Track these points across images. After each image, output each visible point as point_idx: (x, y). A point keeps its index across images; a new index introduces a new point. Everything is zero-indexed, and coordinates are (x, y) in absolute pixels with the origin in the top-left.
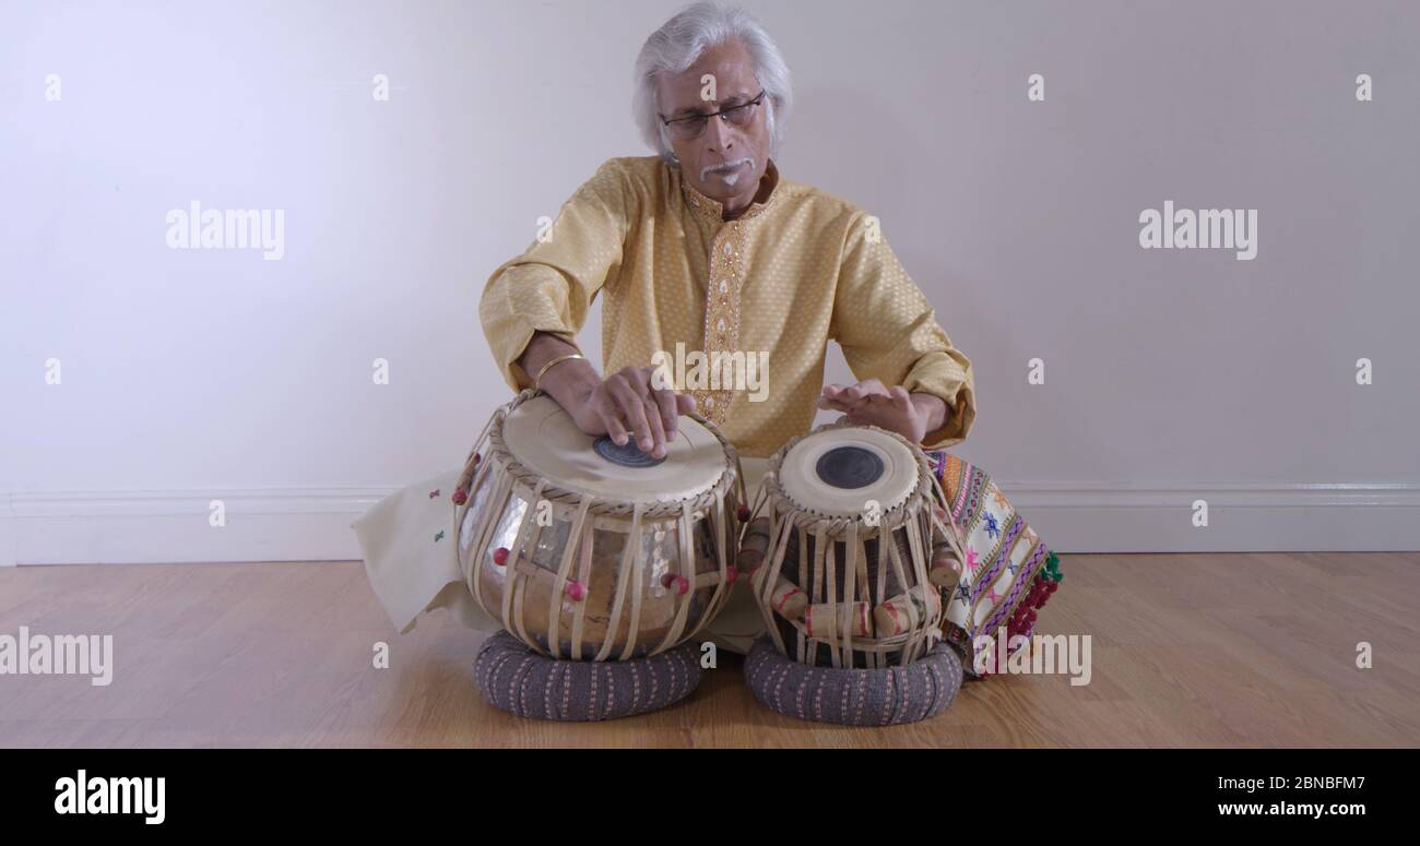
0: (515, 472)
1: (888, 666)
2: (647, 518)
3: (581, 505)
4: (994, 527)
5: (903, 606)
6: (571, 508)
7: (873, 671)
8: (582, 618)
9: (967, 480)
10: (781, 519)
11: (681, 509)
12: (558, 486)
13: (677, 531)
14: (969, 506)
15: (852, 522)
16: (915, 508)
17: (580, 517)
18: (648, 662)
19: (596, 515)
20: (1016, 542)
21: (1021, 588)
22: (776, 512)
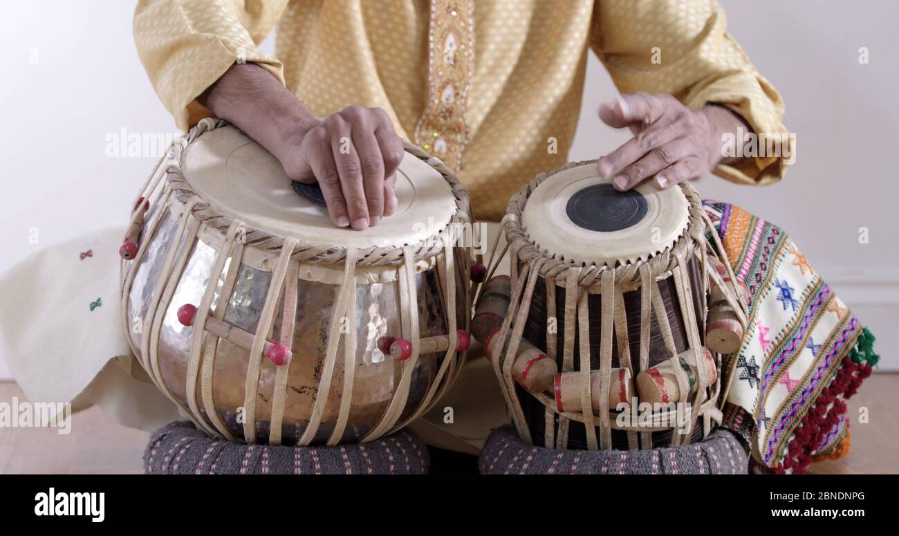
0: (202, 213)
1: (654, 447)
2: (363, 265)
3: (283, 251)
4: (789, 297)
5: (671, 371)
6: (270, 255)
7: (635, 452)
8: (284, 387)
9: (756, 238)
10: (525, 271)
11: (402, 255)
12: (256, 228)
13: (397, 284)
14: (758, 270)
15: (608, 269)
16: (684, 253)
17: (281, 267)
18: (362, 448)
19: (301, 263)
20: (819, 316)
21: (825, 372)
22: (519, 260)
